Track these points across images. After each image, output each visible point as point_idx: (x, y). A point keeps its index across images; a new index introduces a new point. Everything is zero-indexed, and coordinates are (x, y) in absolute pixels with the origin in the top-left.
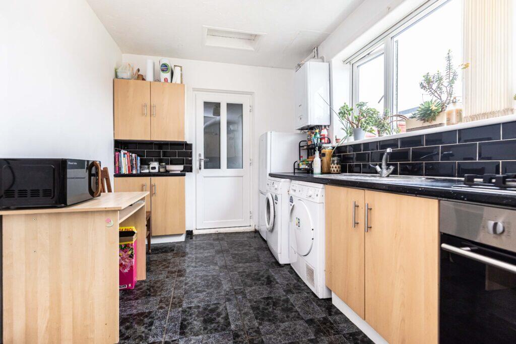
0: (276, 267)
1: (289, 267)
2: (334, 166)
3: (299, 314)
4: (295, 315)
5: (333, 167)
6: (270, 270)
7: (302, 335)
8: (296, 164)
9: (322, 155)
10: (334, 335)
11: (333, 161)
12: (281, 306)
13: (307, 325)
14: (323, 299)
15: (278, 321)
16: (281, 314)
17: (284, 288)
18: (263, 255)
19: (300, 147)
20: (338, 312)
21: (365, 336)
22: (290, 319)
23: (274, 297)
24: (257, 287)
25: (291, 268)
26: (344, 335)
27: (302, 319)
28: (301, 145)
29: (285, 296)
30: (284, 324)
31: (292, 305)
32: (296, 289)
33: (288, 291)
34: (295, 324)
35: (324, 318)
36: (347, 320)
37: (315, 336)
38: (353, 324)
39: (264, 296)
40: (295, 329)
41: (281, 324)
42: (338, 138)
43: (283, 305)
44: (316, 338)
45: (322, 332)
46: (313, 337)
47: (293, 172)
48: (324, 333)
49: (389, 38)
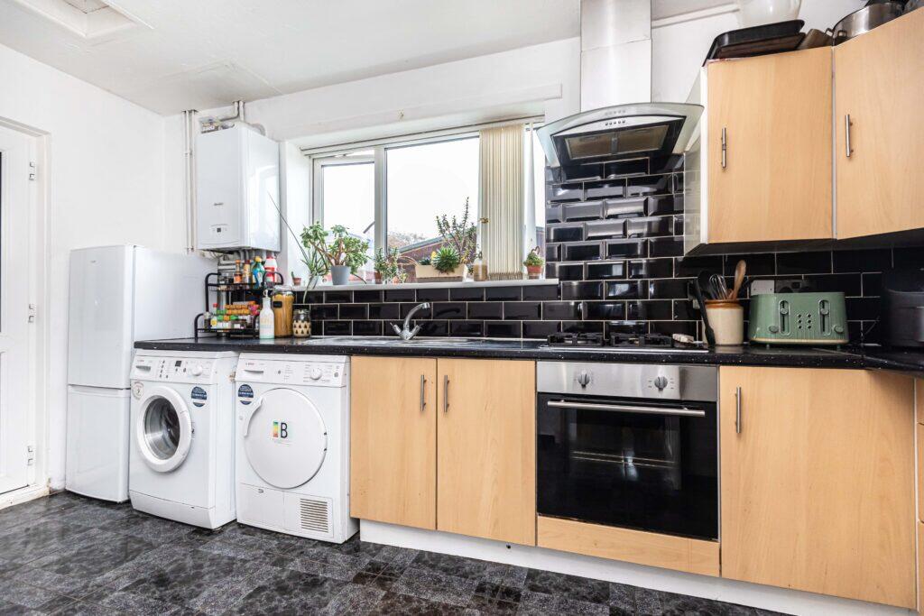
0: (207, 538)
1: (236, 526)
2: (303, 325)
3: (334, 581)
4: (330, 584)
5: (300, 327)
6: (200, 549)
7: (369, 601)
8: (201, 320)
9: (276, 305)
10: (402, 573)
11: (299, 315)
12: (295, 589)
13: (360, 586)
14: (345, 542)
15: (317, 609)
16: (309, 596)
17: (267, 560)
18: (146, 531)
19: (207, 285)
20: (379, 548)
21: (430, 553)
22: (328, 594)
23: (267, 584)
24: (213, 589)
25: (241, 526)
26: (410, 566)
27: (346, 583)
28: (210, 282)
29: (283, 570)
30: (329, 605)
31: (309, 575)
32: (289, 551)
33: (280, 562)
34: (345, 595)
35: (370, 564)
36: (397, 550)
37: (383, 590)
38: (406, 549)
39: (245, 594)
40: (351, 601)
41: (325, 609)
42: (296, 276)
43: (296, 584)
44: (388, 591)
45: (386, 580)
46: (384, 593)
47: (193, 336)
48: (391, 580)
49: (382, 148)
